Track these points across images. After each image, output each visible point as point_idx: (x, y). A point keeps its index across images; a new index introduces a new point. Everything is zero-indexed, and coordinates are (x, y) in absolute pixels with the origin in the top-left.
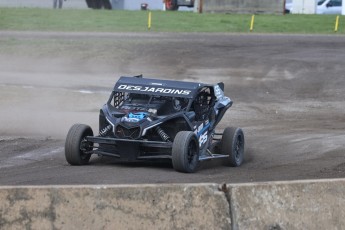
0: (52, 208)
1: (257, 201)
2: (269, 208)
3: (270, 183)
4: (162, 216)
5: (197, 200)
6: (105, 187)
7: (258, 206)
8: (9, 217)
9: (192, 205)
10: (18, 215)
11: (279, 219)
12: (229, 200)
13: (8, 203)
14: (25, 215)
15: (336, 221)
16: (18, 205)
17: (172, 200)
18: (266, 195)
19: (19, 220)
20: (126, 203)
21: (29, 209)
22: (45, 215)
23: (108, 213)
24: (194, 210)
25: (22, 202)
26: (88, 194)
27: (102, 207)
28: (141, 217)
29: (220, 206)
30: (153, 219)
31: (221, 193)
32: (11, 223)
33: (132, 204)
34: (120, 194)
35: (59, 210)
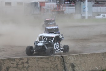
0: (28, 61)
1: (69, 58)
2: (71, 60)
3: (71, 55)
4: (50, 62)
5: (57, 59)
6: (38, 57)
7: (69, 60)
8: (19, 64)
9: (55, 60)
10: (21, 63)
11: (73, 62)
12: (63, 59)
13: (19, 61)
14: (22, 63)
15: (84, 62)
16: (21, 61)
17: (52, 59)
18: (70, 57)
19: (21, 64)
20: (42, 60)
21: (23, 62)
22: (26, 63)
23: (39, 62)
24: (56, 61)
25: (22, 60)
26: (35, 58)
27: (38, 61)
28: (45, 62)
29: (61, 60)
30: (48, 63)
31: (61, 57)
32: (20, 65)
33: (44, 60)
34: (41, 58)
35: (29, 62)
